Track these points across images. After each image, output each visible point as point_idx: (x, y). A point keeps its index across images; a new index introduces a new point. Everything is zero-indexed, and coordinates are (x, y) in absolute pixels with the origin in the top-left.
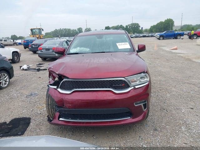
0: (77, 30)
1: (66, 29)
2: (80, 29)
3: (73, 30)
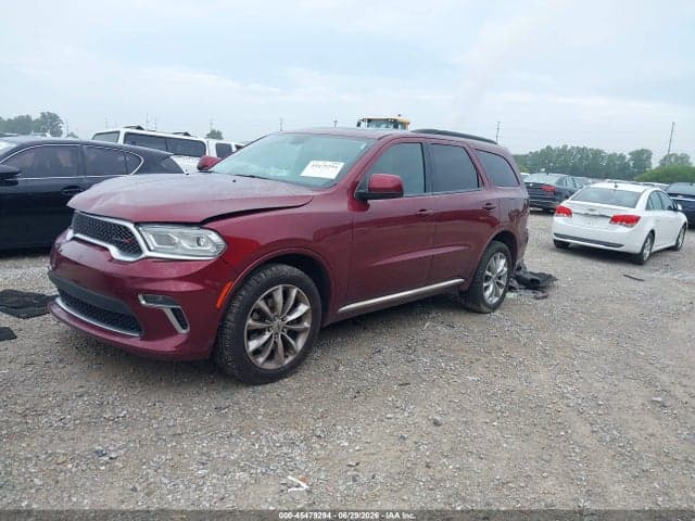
0: (628, 157)
1: (584, 148)
2: (641, 157)
3: (611, 156)
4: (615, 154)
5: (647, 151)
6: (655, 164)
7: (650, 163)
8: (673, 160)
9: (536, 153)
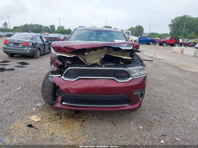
0: (49, 27)
1: (37, 25)
2: (52, 27)
3: (45, 27)
4: (46, 26)
5: (54, 25)
6: (56, 29)
7: (55, 29)
8: (60, 28)
9: (23, 26)
